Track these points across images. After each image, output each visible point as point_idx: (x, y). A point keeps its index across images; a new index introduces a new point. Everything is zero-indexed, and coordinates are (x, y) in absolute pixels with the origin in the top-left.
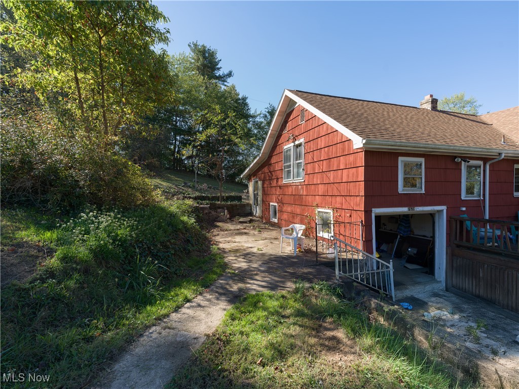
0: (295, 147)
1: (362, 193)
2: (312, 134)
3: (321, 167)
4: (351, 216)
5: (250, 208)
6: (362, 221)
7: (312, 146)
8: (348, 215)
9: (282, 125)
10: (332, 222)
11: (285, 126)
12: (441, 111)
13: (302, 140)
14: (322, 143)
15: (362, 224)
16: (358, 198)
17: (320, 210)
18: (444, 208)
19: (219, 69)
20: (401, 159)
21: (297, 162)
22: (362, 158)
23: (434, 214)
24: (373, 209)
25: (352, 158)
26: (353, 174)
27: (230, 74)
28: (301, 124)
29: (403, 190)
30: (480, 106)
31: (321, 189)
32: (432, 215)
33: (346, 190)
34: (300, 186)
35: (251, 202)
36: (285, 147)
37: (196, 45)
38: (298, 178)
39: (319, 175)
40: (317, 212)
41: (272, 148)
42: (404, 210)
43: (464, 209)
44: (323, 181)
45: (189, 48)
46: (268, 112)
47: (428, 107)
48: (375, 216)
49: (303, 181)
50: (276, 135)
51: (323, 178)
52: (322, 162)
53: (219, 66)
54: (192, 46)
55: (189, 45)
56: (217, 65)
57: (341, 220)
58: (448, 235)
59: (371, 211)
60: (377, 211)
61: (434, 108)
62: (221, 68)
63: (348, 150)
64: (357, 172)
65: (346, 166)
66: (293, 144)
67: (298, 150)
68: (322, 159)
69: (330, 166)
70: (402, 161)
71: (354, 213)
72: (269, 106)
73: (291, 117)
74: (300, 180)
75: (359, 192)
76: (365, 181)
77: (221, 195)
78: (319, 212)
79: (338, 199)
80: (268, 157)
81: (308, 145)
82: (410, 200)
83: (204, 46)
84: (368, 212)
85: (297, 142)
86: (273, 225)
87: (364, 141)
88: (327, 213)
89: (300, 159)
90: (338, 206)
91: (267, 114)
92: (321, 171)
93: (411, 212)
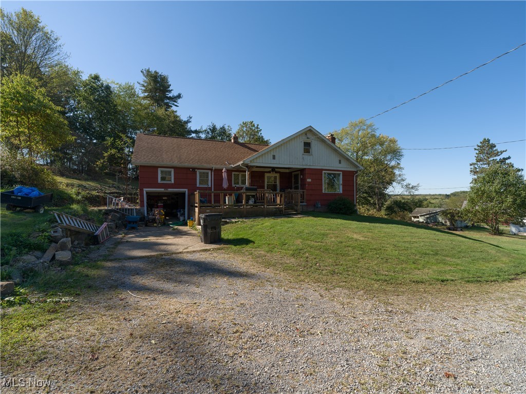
18: (185, 190)
19: (170, 91)
20: (159, 169)
27: (179, 96)
29: (161, 182)
37: (148, 71)
42: (162, 190)
45: (142, 74)
47: (233, 141)
53: (170, 89)
54: (145, 72)
55: (142, 71)
56: (169, 87)
58: (188, 201)
59: (143, 190)
60: (148, 190)
61: (236, 142)
62: (171, 90)
76: (140, 177)
82: (165, 186)
83: (156, 72)
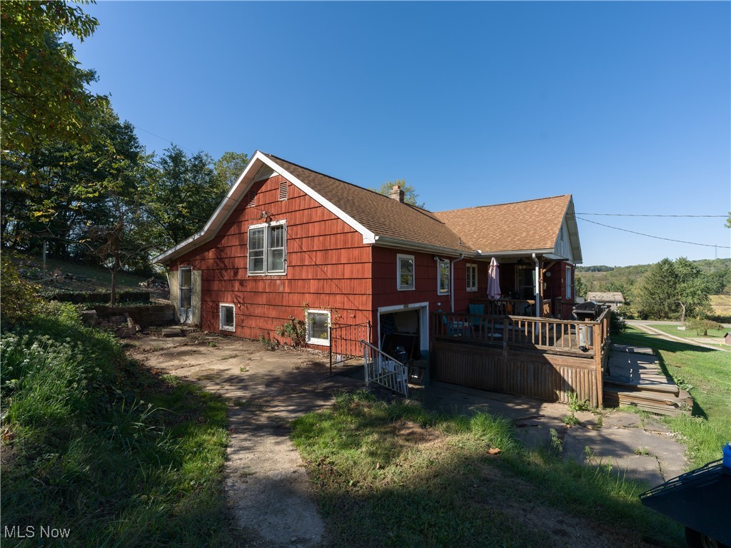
0: (270, 229)
1: (370, 291)
2: (298, 217)
3: (314, 260)
4: (355, 317)
5: (172, 312)
6: (369, 322)
7: (300, 231)
8: (353, 316)
9: (246, 196)
10: (330, 325)
11: (252, 198)
12: (406, 204)
13: (283, 222)
14: (314, 229)
15: (370, 325)
16: (365, 297)
17: (311, 311)
18: (426, 304)
20: (399, 256)
21: (272, 249)
22: (369, 254)
23: (419, 310)
24: (379, 308)
25: (356, 252)
26: (358, 269)
28: (281, 201)
29: (401, 288)
30: (418, 195)
31: (313, 286)
32: (417, 312)
33: (349, 287)
34: (278, 281)
35: (177, 304)
36: (252, 227)
38: (273, 269)
39: (310, 269)
40: (306, 314)
41: (225, 224)
42: (400, 307)
43: (439, 304)
44: (317, 275)
46: (170, 157)
47: (396, 197)
48: (380, 316)
49: (285, 274)
50: (234, 208)
51: (317, 271)
52: (314, 253)
57: (341, 321)
58: (430, 329)
59: (377, 310)
60: (383, 310)
61: (402, 200)
63: (352, 242)
64: (363, 268)
65: (349, 260)
66: (267, 225)
67: (276, 233)
68: (315, 249)
69: (326, 258)
70: (399, 258)
71: (359, 314)
72: (171, 147)
73: (263, 189)
74: (280, 272)
75: (365, 289)
76: (373, 278)
77: (114, 291)
78: (309, 314)
79: (338, 297)
80: (216, 237)
81: (292, 230)
82: (405, 297)
84: (374, 311)
85: (273, 224)
86: (226, 335)
87: (377, 238)
88: (323, 314)
89: (278, 246)
90: (338, 305)
91: (168, 159)
92: (314, 264)
93: (406, 309)
